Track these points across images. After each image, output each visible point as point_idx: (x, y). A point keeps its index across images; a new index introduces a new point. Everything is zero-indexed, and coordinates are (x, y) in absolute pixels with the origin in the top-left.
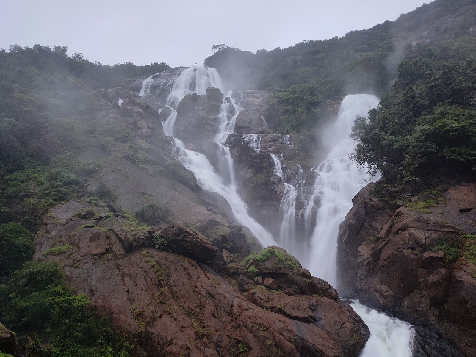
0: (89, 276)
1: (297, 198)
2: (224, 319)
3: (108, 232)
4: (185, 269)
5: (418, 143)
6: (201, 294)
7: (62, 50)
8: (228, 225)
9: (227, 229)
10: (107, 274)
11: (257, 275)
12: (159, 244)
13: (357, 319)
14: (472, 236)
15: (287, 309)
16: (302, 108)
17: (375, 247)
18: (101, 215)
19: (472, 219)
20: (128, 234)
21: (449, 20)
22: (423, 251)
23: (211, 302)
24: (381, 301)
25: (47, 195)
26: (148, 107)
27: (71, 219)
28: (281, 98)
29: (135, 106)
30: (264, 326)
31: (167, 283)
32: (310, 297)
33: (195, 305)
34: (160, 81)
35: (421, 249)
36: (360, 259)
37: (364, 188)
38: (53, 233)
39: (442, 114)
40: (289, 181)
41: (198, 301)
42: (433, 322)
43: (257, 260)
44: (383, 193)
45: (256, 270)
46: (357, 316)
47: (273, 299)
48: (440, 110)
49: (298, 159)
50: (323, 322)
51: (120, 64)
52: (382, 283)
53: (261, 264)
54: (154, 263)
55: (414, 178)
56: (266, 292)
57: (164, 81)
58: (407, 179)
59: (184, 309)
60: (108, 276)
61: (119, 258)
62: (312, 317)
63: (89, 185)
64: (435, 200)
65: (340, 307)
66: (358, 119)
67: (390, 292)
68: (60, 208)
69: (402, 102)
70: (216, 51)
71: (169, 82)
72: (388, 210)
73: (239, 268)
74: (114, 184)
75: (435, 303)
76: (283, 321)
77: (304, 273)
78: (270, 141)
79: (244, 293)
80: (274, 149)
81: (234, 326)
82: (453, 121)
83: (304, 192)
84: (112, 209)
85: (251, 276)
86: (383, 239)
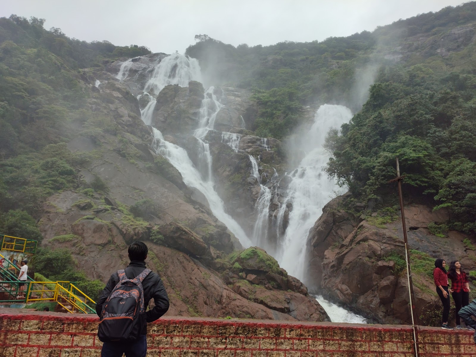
0: (95, 264)
1: (271, 200)
2: (215, 307)
3: (109, 225)
4: (181, 263)
5: (382, 167)
6: (195, 285)
7: (39, 22)
8: (214, 224)
9: (214, 228)
10: (112, 262)
11: (241, 271)
12: (157, 238)
13: (322, 311)
14: (416, 251)
15: (267, 301)
16: (280, 112)
17: (339, 253)
18: (100, 207)
19: (418, 237)
20: (129, 228)
21: (421, 38)
22: (378, 260)
23: (204, 292)
24: (341, 298)
25: (44, 183)
26: (128, 93)
27: (71, 209)
28: (261, 99)
29: (114, 90)
30: (249, 314)
31: (165, 274)
32: (286, 292)
33: (190, 294)
34: (140, 65)
35: (376, 258)
36: (325, 261)
37: (334, 200)
38: (56, 222)
39: (403, 143)
40: (264, 182)
41: (193, 291)
42: (381, 317)
43: (241, 258)
44: (349, 206)
45: (241, 267)
46: (322, 309)
47: (256, 292)
48: (402, 138)
49: (274, 163)
50: (295, 313)
51: (97, 41)
52: (343, 283)
53: (245, 262)
54: (152, 255)
55: (375, 196)
56: (249, 286)
57: (144, 66)
58: (370, 197)
59: (180, 297)
60: (113, 265)
61: (121, 249)
62: (287, 308)
63: (82, 176)
64: (391, 217)
65: (310, 301)
66: (331, 131)
67: (349, 291)
68: (58, 197)
69: (372, 125)
70: (198, 41)
71: (149, 67)
72: (352, 221)
73: (224, 264)
74: (107, 177)
75: (384, 302)
76: (265, 311)
77: (281, 272)
78: (249, 142)
79: (229, 285)
80: (252, 151)
81: (224, 313)
82: (411, 151)
83: (278, 195)
84: (108, 202)
85: (236, 271)
86: (347, 246)
